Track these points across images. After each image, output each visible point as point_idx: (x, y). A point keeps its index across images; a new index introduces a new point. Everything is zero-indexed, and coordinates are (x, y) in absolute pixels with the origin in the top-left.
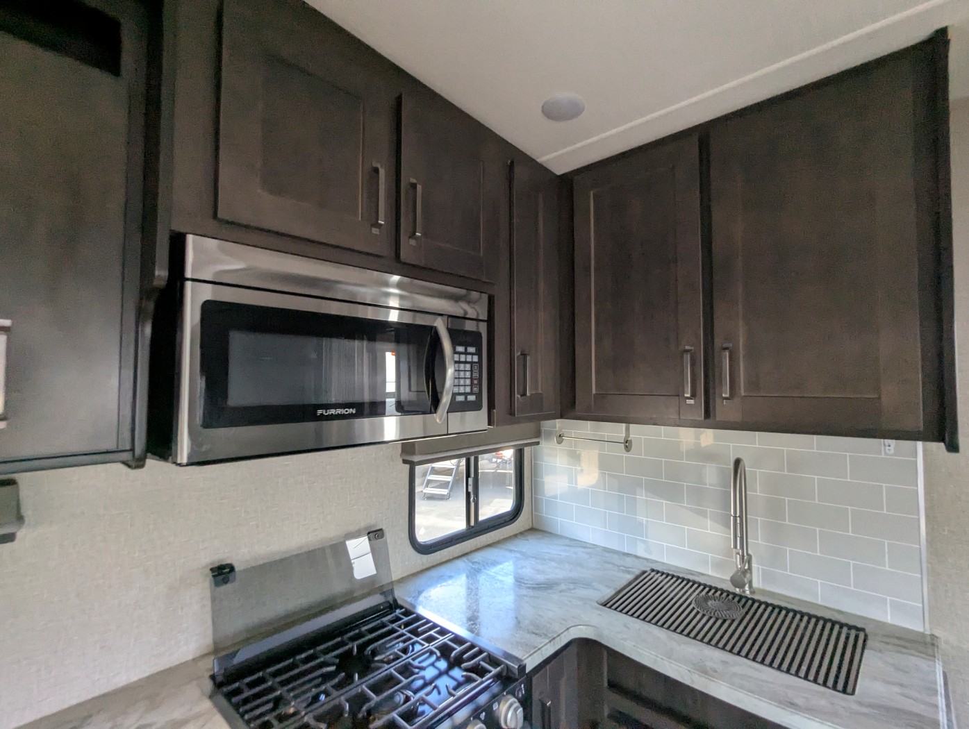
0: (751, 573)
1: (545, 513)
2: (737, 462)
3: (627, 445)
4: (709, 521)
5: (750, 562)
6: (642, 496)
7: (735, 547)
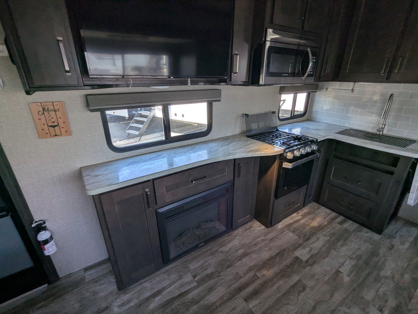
0: (384, 129)
1: (314, 115)
2: (392, 95)
3: (353, 90)
4: (374, 115)
5: (385, 125)
6: (352, 108)
7: (383, 118)
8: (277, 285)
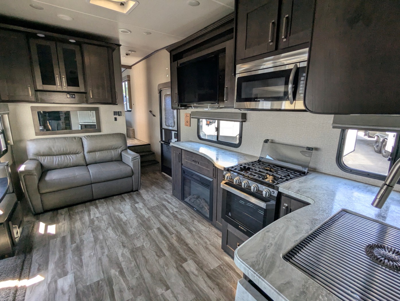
8: (164, 243)
